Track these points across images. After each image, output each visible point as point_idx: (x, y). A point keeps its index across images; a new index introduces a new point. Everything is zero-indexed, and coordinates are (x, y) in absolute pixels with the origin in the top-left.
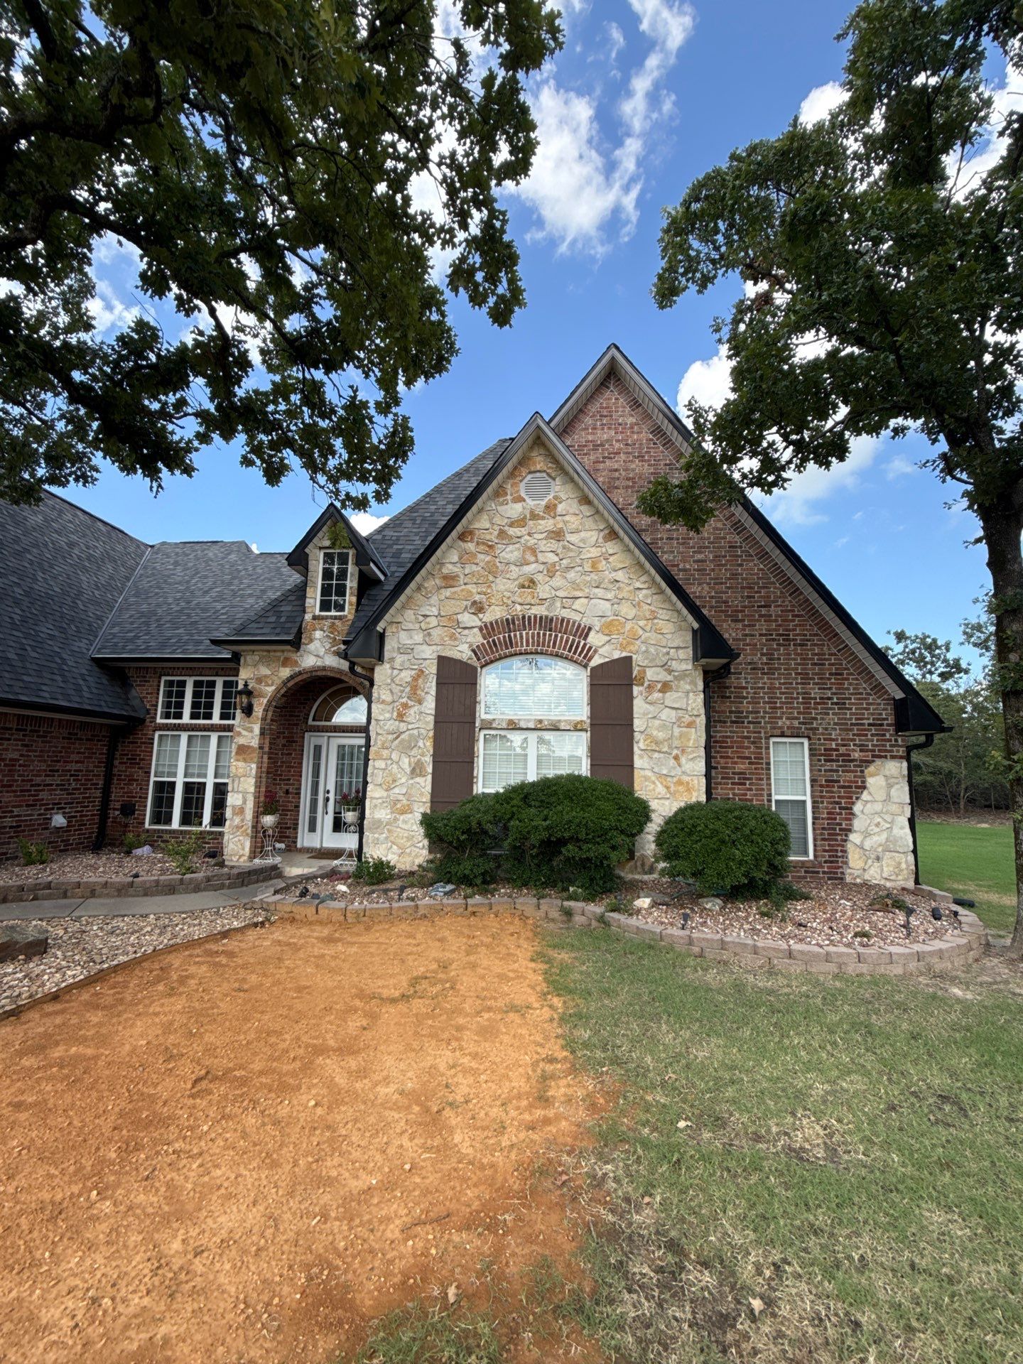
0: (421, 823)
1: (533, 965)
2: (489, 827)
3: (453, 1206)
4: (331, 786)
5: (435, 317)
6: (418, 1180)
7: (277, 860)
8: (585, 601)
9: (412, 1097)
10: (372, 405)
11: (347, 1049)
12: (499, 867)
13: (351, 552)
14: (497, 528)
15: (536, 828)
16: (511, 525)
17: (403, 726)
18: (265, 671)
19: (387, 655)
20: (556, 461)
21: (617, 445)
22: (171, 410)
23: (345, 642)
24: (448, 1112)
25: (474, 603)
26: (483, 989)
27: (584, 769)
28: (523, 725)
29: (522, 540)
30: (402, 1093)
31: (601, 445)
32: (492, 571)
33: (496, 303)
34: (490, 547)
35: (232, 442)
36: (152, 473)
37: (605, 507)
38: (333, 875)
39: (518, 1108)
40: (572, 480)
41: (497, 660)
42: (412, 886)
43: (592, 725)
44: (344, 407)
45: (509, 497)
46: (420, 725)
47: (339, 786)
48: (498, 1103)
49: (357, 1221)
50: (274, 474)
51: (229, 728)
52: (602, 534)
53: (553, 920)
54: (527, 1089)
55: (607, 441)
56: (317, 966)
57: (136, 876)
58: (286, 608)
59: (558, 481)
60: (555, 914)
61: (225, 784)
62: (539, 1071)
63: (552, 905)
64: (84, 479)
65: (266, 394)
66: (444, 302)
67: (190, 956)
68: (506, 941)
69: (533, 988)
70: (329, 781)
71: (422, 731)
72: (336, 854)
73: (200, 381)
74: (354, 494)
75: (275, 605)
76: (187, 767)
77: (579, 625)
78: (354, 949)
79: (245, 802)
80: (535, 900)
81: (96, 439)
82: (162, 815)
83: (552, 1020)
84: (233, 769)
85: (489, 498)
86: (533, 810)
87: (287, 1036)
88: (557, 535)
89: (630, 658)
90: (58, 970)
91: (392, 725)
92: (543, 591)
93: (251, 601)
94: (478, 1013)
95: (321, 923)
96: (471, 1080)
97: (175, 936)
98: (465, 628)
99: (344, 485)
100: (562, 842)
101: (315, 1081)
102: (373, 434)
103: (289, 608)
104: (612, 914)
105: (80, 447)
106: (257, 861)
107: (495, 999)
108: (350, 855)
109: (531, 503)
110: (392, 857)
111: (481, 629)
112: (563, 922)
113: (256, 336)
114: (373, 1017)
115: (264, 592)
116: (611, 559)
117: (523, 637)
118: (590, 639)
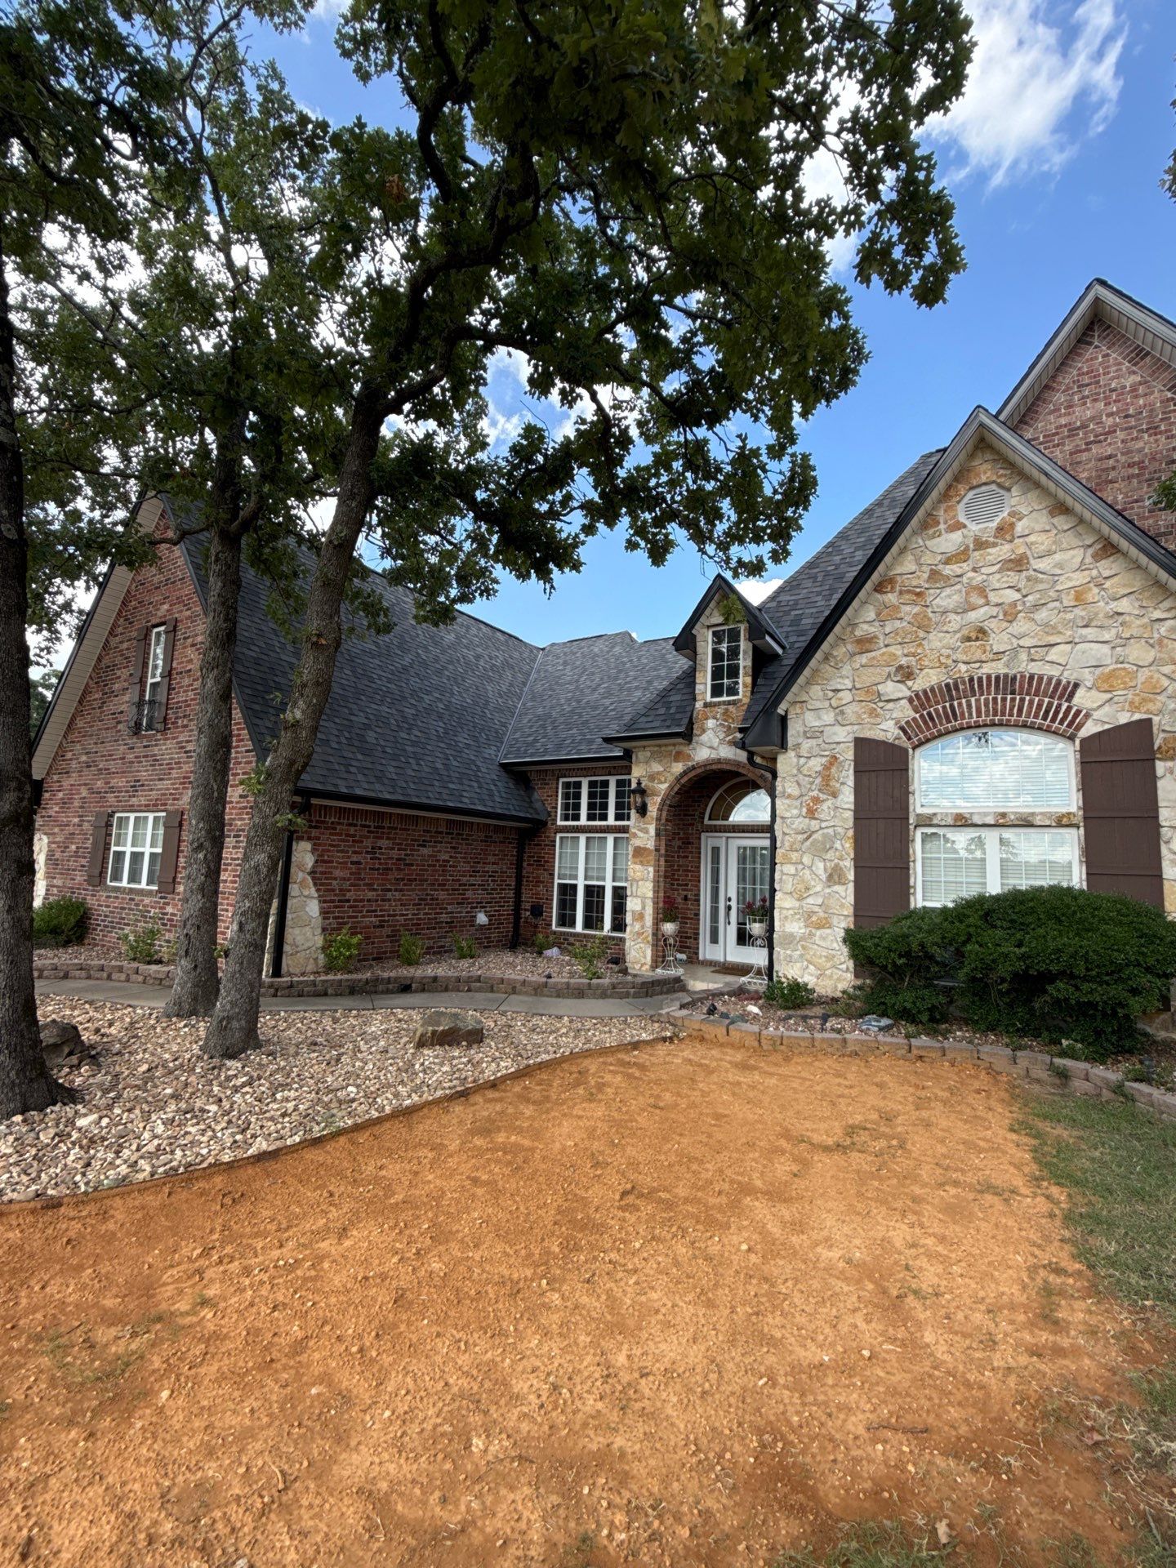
0: (845, 941)
1: (1014, 1137)
2: (935, 950)
3: (931, 1420)
4: (733, 893)
5: (836, 323)
6: (882, 1374)
7: (679, 972)
8: (1069, 647)
9: (863, 1272)
10: (763, 451)
11: (776, 1194)
12: (951, 1002)
13: (743, 627)
14: (926, 569)
15: (1006, 956)
16: (947, 562)
17: (814, 824)
18: (657, 767)
19: (791, 741)
20: (1011, 465)
21: (1110, 421)
22: (558, 507)
23: (741, 730)
24: (910, 1300)
25: (900, 667)
26: (945, 1156)
27: (1077, 878)
28: (977, 820)
29: (965, 580)
30: (849, 1262)
31: (1084, 426)
32: (923, 624)
33: (923, 279)
34: (918, 594)
35: (616, 528)
36: (544, 575)
37: (1093, 512)
38: (741, 993)
39: (1012, 1322)
40: (1037, 485)
41: (935, 738)
42: (837, 1015)
43: (1085, 818)
44: (732, 463)
45: (942, 527)
46: (837, 822)
47: (741, 894)
48: (983, 1308)
49: (810, 1398)
50: (659, 553)
51: (625, 830)
52: (1090, 551)
53: (1038, 1081)
54: (1023, 1299)
55: (1092, 419)
56: (734, 1094)
57: (549, 977)
58: (675, 698)
59: (1015, 491)
60: (1040, 1072)
61: (624, 888)
62: (1039, 1281)
63: (1035, 1061)
64: (487, 592)
65: (647, 468)
66: (848, 301)
67: (604, 1063)
68: (970, 1100)
69: (1018, 1167)
70: (731, 887)
71: (840, 830)
72: (742, 970)
73: (585, 471)
74: (746, 559)
75: (664, 695)
76: (586, 869)
77: (1059, 682)
78: (773, 1081)
79: (644, 908)
80: (1008, 1051)
81: (497, 552)
82: (567, 919)
83: (1052, 1216)
84: (631, 873)
85: (914, 533)
86: (999, 933)
87: (708, 1166)
88: (1018, 564)
89: (1150, 720)
90: (494, 1060)
91: (801, 823)
92: (999, 641)
93: (638, 694)
94: (941, 1185)
95: (732, 1046)
96: (940, 1269)
97: (588, 1041)
98: (888, 701)
99: (736, 551)
100: (1049, 978)
101: (745, 1223)
102: (766, 483)
103: (678, 697)
104: (1136, 1085)
105: (482, 562)
106: (659, 971)
107: (963, 1171)
108: (759, 972)
109: (974, 528)
110: (809, 978)
111: (910, 700)
112: (1053, 1085)
113: (632, 409)
114: (805, 1164)
115: (650, 682)
116: (1108, 584)
117: (971, 706)
118: (1076, 700)
